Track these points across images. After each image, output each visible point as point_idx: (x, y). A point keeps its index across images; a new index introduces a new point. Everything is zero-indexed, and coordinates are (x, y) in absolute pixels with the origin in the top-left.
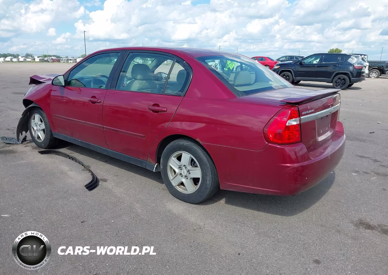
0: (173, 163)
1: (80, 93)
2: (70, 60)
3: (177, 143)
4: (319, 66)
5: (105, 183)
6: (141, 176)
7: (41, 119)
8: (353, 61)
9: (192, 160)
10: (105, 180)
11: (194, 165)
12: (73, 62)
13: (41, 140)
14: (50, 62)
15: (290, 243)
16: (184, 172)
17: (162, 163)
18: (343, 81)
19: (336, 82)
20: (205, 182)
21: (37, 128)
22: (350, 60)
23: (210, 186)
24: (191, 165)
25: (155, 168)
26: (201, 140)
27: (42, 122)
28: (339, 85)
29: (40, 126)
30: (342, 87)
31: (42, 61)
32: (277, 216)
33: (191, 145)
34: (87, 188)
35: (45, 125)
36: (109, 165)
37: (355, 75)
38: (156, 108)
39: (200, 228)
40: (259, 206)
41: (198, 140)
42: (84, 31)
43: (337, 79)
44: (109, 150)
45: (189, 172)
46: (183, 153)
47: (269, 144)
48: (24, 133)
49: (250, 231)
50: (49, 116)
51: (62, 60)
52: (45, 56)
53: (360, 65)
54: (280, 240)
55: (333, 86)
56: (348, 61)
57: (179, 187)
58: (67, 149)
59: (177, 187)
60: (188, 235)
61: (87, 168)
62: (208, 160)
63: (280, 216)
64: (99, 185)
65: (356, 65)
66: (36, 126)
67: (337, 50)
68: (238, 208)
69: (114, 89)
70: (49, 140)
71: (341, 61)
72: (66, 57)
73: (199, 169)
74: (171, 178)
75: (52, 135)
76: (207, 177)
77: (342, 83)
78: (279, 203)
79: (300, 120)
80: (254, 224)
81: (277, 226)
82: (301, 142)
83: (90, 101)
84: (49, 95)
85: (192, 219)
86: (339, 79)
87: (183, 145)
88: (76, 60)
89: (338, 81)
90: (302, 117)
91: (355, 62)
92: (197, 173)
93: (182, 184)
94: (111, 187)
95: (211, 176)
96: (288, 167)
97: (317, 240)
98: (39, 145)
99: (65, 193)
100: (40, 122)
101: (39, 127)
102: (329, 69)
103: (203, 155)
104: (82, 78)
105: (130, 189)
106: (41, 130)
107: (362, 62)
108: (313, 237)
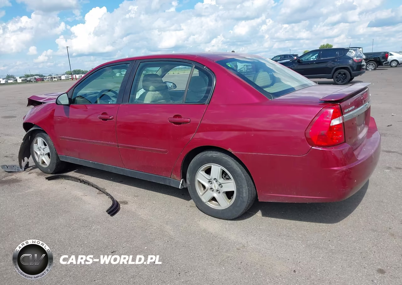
0: (201, 177)
1: (87, 111)
2: (54, 78)
3: (205, 155)
4: (317, 62)
5: (126, 205)
6: (164, 195)
7: (44, 142)
8: (352, 54)
9: (223, 172)
10: (125, 203)
11: (225, 177)
12: (58, 80)
13: (46, 165)
14: (33, 81)
15: (346, 254)
16: (215, 186)
17: (188, 179)
18: (344, 75)
19: (337, 77)
20: (241, 196)
21: (40, 153)
22: (348, 54)
23: (247, 198)
24: (223, 178)
25: (180, 184)
26: (232, 149)
27: (45, 145)
28: (340, 80)
29: (44, 150)
30: (343, 81)
31: (25, 81)
32: (321, 224)
33: (221, 156)
34: (109, 213)
35: (50, 148)
36: (125, 185)
37: (355, 68)
38: (177, 119)
39: (244, 246)
40: (300, 215)
41: (230, 150)
42: (67, 47)
43: (337, 74)
44: (125, 169)
45: (221, 185)
46: (212, 165)
47: (312, 148)
48: (26, 158)
49: (299, 244)
50: (54, 138)
51: (46, 78)
52: (28, 76)
53: (359, 58)
54: (333, 251)
55: (334, 82)
56: (347, 55)
57: (211, 203)
58: (75, 172)
59: (208, 202)
60: (232, 255)
61: (102, 191)
62: (242, 171)
63: (324, 224)
64: (120, 208)
65: (355, 58)
66: (39, 150)
67: (327, 45)
68: (278, 220)
69: (127, 103)
70: (55, 164)
71: (339, 55)
72: (49, 75)
73: (232, 181)
74: (201, 194)
75: (58, 158)
76: (243, 190)
77: (343, 78)
78: (320, 210)
79: (343, 119)
80: (300, 236)
81: (325, 236)
82: (345, 142)
83: (100, 118)
84: (51, 116)
85: (233, 237)
86: (340, 74)
87: (212, 157)
88: (60, 77)
89: (339, 76)
90: (345, 116)
91: (354, 55)
92: (231, 186)
93: (214, 199)
94: (133, 210)
95: (247, 187)
96: (336, 170)
97: (373, 246)
98: (44, 171)
99: (85, 221)
100: (44, 146)
101: (42, 151)
102: (329, 65)
103: (237, 166)
104: (86, 95)
105: (155, 210)
106: (46, 154)
107: (361, 55)
108: (368, 244)
